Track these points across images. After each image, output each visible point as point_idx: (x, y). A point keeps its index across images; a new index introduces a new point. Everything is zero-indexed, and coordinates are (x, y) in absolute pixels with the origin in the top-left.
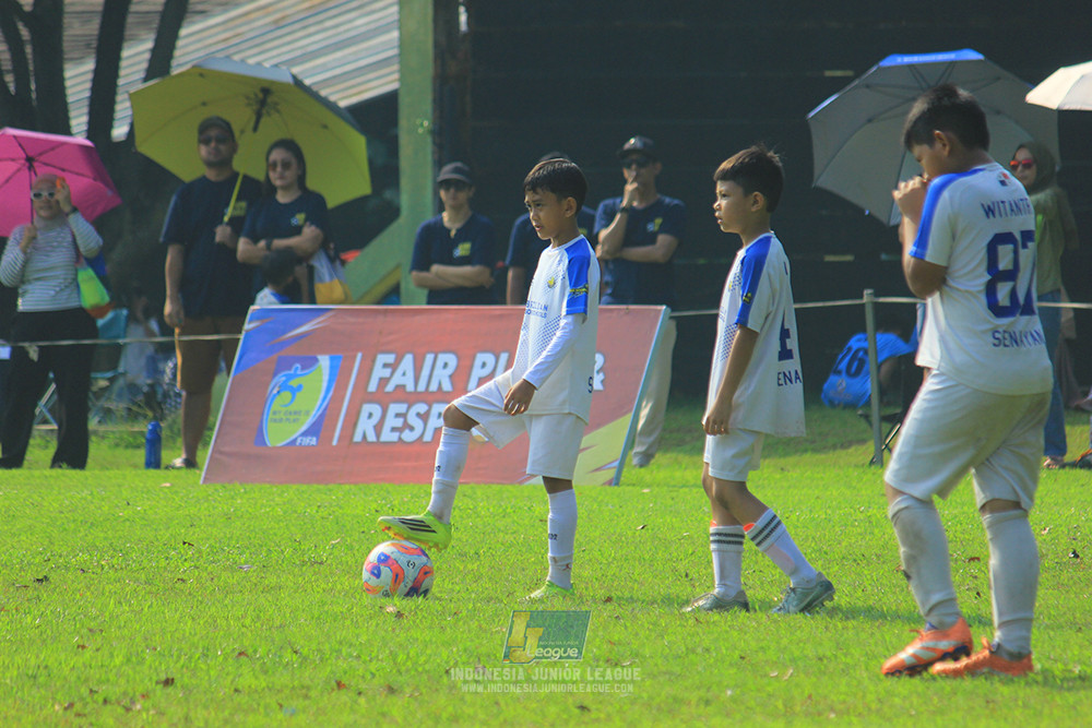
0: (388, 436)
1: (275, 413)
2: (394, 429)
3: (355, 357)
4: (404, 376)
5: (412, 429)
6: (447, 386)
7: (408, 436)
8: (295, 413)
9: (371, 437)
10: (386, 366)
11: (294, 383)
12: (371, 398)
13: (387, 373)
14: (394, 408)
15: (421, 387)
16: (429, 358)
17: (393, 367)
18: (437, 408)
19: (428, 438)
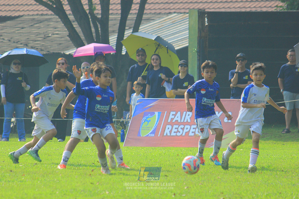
0: (173, 134)
1: (143, 127)
2: (174, 132)
3: (165, 112)
4: (178, 118)
5: (179, 132)
6: (189, 121)
7: (178, 134)
8: (148, 127)
9: (169, 134)
10: (173, 115)
11: (148, 119)
12: (169, 124)
13: (173, 117)
14: (175, 126)
15: (182, 121)
16: (185, 113)
17: (175, 115)
18: (186, 127)
19: (184, 135)
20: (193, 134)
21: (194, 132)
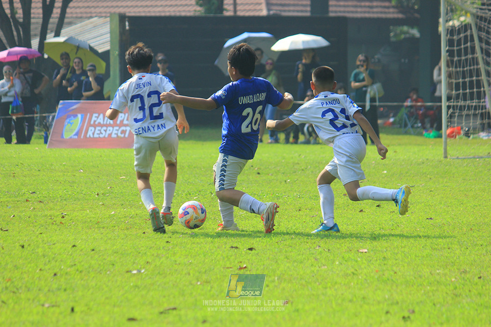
0: (96, 136)
1: (66, 130)
2: (97, 134)
3: (87, 115)
4: (101, 120)
5: (102, 134)
7: (101, 136)
8: (72, 129)
9: (92, 136)
10: (96, 117)
11: (71, 122)
12: (92, 126)
13: (96, 119)
14: (98, 128)
15: (105, 123)
17: (98, 117)
18: (109, 128)
19: (106, 136)
20: (115, 136)
21: (117, 134)
